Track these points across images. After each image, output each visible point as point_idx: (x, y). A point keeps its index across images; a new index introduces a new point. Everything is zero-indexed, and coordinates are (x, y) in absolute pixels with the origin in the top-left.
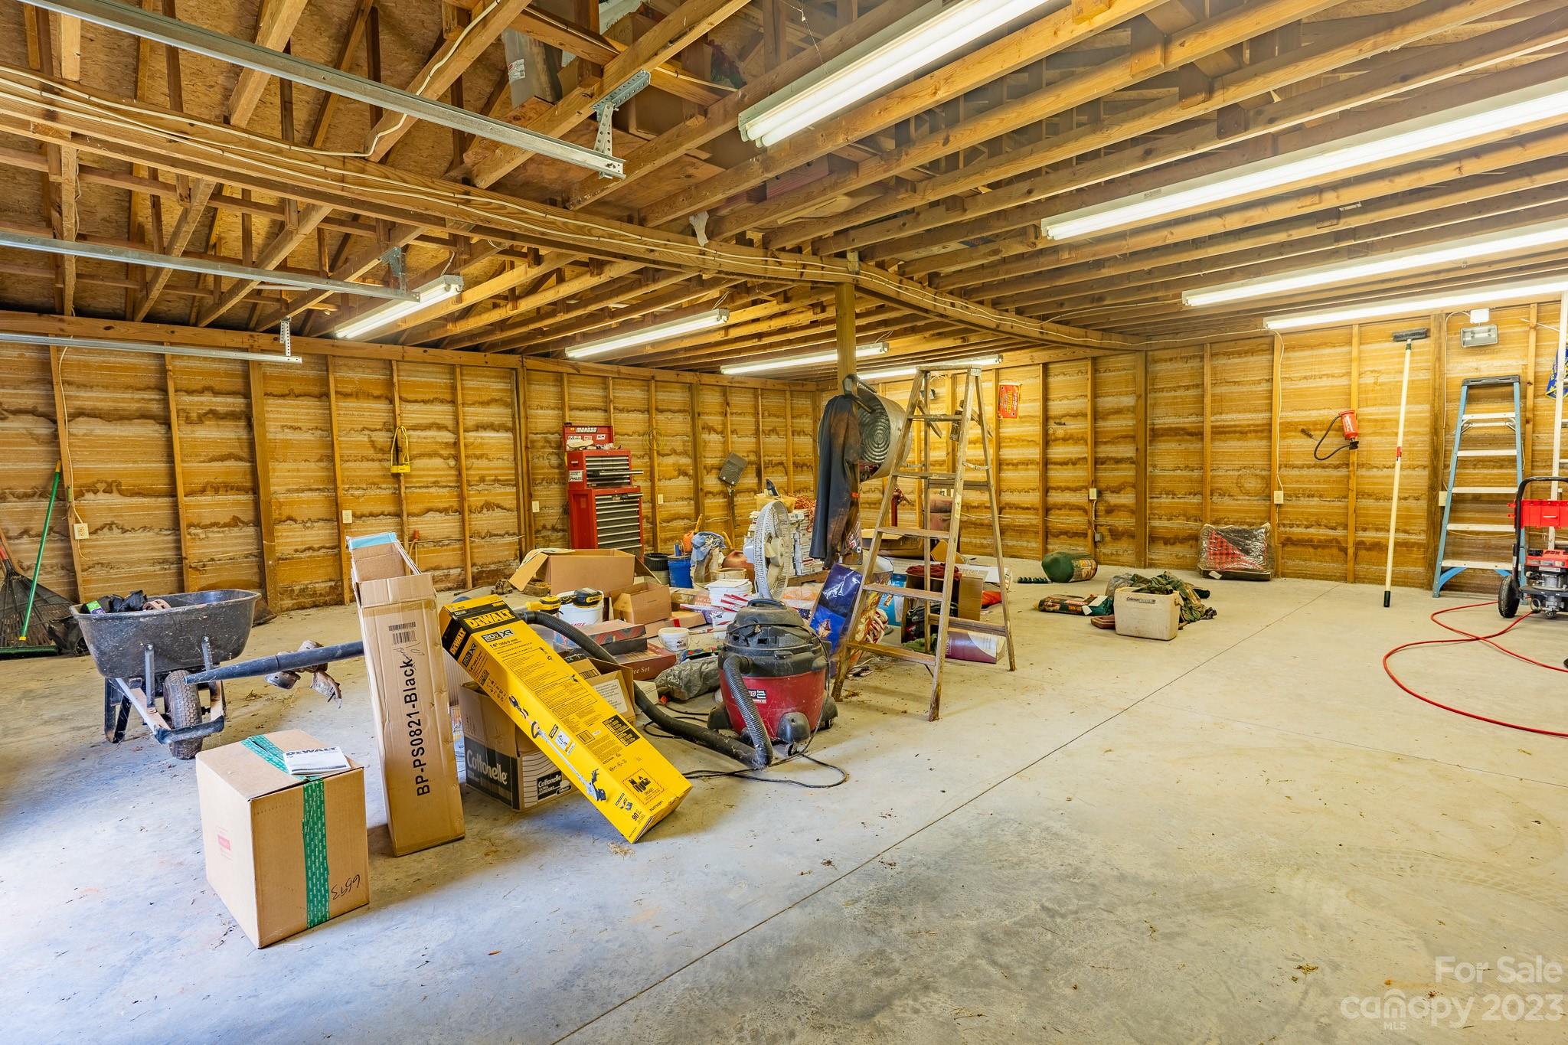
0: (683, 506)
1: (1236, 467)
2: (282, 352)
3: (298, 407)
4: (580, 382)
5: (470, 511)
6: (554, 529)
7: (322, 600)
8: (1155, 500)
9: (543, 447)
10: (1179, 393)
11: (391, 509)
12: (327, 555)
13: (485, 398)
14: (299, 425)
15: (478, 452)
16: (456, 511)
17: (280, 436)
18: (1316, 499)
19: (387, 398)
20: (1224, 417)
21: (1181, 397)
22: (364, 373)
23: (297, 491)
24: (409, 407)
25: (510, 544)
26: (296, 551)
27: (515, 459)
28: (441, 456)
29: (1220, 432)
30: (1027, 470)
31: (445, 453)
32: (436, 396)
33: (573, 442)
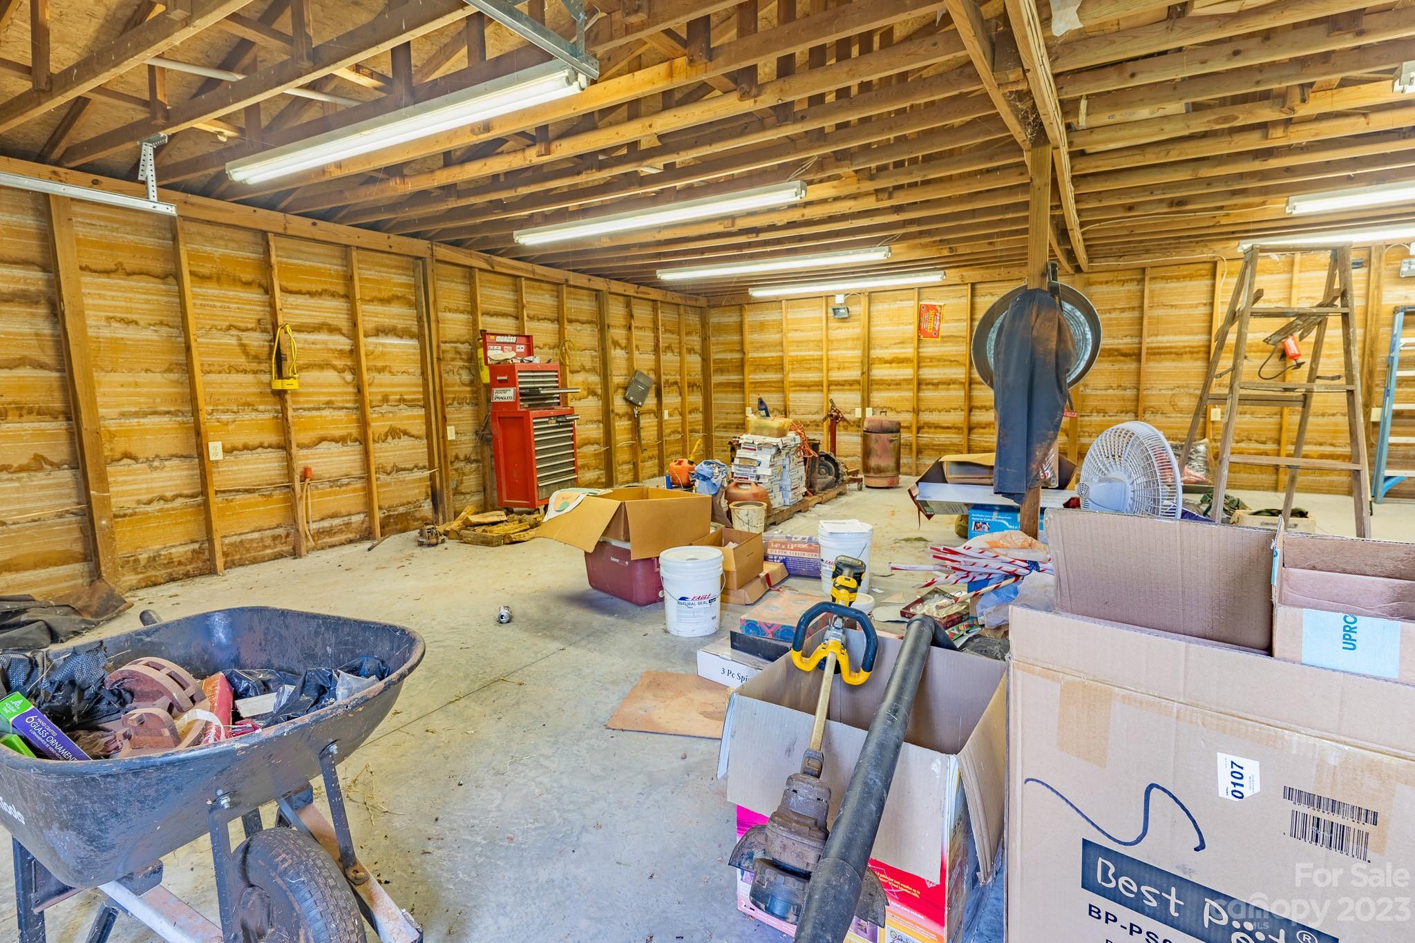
0: (593, 429)
1: (1170, 386)
2: (145, 196)
3: (132, 290)
4: (490, 281)
5: (374, 440)
6: (467, 460)
7: (181, 570)
8: (1086, 418)
9: (453, 359)
10: (1114, 315)
11: (272, 438)
12: (186, 505)
13: (386, 294)
14: (135, 317)
15: (380, 364)
16: (356, 440)
17: (106, 333)
18: (1248, 416)
19: (260, 285)
20: (1159, 338)
21: (1116, 319)
22: (226, 247)
23: (136, 414)
24: (292, 299)
25: (420, 480)
26: (139, 502)
27: (424, 373)
28: (334, 368)
29: (1157, 353)
30: (948, 389)
31: (338, 363)
32: (325, 287)
33: (495, 354)
